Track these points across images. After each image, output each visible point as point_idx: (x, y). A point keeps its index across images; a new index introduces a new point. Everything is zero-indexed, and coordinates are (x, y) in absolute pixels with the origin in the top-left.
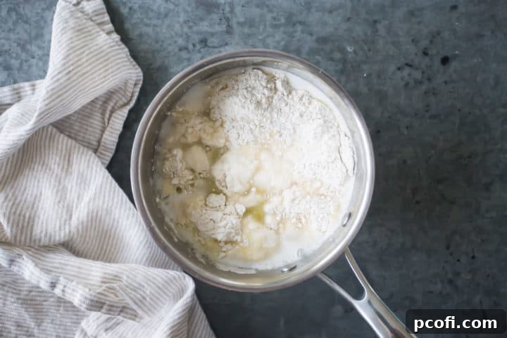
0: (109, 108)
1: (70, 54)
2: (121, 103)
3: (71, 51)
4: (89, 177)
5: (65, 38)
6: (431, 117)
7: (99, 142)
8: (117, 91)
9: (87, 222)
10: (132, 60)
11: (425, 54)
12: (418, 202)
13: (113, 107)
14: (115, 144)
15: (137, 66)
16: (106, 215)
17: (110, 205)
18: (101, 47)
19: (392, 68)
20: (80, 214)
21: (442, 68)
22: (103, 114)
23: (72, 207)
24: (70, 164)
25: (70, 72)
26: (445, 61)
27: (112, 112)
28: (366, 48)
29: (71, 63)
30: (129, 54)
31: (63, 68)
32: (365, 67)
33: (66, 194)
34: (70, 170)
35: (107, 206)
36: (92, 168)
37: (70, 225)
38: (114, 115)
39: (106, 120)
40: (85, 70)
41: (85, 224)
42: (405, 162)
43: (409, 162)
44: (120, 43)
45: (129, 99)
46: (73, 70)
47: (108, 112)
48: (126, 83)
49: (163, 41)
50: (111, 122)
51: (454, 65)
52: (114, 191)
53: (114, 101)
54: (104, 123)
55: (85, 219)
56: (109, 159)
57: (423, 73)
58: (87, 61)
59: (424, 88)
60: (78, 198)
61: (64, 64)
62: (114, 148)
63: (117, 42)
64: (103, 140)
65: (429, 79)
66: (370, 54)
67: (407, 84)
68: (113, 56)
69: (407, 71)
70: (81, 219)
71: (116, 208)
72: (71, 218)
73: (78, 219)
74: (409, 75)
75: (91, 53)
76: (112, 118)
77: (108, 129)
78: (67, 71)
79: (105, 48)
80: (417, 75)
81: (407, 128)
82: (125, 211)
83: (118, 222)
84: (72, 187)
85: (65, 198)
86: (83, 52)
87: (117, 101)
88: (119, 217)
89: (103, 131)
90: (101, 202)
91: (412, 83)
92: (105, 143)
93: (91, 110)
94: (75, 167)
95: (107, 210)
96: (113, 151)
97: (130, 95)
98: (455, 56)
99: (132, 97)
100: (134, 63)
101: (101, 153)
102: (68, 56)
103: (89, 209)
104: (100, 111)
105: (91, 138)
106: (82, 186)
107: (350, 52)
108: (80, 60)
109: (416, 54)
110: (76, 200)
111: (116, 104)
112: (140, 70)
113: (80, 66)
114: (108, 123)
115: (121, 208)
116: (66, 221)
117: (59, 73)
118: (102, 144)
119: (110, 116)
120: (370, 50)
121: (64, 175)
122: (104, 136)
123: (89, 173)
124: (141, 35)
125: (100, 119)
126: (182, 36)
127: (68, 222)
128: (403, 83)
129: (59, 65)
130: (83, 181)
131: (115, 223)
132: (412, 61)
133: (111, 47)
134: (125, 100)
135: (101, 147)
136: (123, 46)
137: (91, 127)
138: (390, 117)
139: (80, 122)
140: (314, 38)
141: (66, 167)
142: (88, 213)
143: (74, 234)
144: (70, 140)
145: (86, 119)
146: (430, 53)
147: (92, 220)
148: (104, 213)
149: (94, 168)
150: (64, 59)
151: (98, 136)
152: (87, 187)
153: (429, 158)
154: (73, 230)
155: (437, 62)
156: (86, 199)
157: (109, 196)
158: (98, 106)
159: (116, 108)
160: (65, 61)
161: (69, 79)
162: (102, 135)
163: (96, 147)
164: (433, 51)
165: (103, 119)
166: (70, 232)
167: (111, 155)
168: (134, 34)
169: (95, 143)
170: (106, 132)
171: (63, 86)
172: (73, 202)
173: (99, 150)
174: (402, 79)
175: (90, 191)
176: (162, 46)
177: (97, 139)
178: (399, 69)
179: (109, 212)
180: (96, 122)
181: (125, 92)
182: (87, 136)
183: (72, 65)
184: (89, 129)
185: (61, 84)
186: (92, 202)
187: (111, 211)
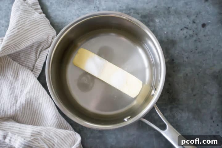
0: (40, 50)
1: (20, 20)
2: (45, 47)
3: (21, 19)
4: (27, 81)
5: (18, 13)
6: (198, 53)
7: (34, 67)
8: (43, 41)
9: (25, 104)
10: (51, 26)
11: (194, 22)
12: (194, 95)
13: (41, 50)
14: (42, 67)
15: (53, 29)
16: (35, 101)
17: (37, 95)
18: (35, 19)
19: (178, 29)
20: (22, 100)
21: (202, 29)
22: (36, 53)
23: (18, 97)
24: (18, 75)
25: (19, 28)
26: (204, 25)
27: (41, 52)
28: (165, 20)
29: (20, 24)
30: (49, 23)
31: (16, 26)
32: (165, 29)
33: (15, 90)
34: (17, 78)
35: (36, 96)
36: (29, 78)
37: (16, 106)
38: (42, 53)
39: (38, 56)
40: (27, 28)
41: (24, 106)
42: (187, 75)
43: (189, 75)
44: (45, 18)
45: (49, 45)
46: (21, 27)
47: (39, 52)
48: (48, 38)
49: (66, 18)
50: (40, 56)
51: (208, 27)
52: (40, 88)
53: (42, 46)
54: (37, 57)
55: (24, 103)
56: (39, 75)
57: (193, 31)
58: (28, 24)
59: (194, 38)
60: (21, 92)
61: (16, 25)
62: (41, 69)
63: (44, 17)
64: (36, 65)
65: (196, 34)
66: (167, 23)
67: (186, 37)
68: (42, 23)
69: (185, 31)
70: (22, 103)
71: (40, 97)
72: (17, 102)
73: (21, 103)
74: (187, 32)
75: (30, 20)
76: (41, 55)
77: (39, 60)
78: (18, 28)
79: (38, 19)
80: (191, 32)
81: (187, 58)
82: (45, 98)
83: (41, 105)
84: (18, 87)
85: (14, 92)
86: (26, 20)
87: (43, 46)
88: (42, 102)
89: (36, 61)
90: (33, 94)
91: (188, 37)
92: (37, 67)
93: (30, 51)
94: (20, 77)
95: (36, 98)
96: (41, 71)
97: (50, 43)
98: (208, 24)
99: (51, 44)
100: (52, 28)
101: (34, 72)
102: (18, 21)
103: (26, 97)
104: (35, 52)
105: (30, 64)
106: (24, 86)
107: (157, 22)
108: (24, 23)
109: (189, 23)
110: (20, 93)
111: (43, 48)
112: (55, 31)
113: (25, 26)
114: (39, 57)
115: (43, 97)
116: (14, 104)
117: (14, 29)
118: (35, 67)
119: (40, 54)
120: (167, 21)
121: (14, 80)
122: (36, 63)
123: (27, 80)
124: (56, 16)
125: (35, 56)
126: (76, 16)
127: (15, 105)
128: (184, 36)
129: (14, 25)
130: (24, 84)
131: (40, 106)
132: (188, 26)
133: (41, 19)
134: (47, 46)
135: (35, 69)
136: (47, 19)
137: (30, 59)
138: (178, 53)
139: (25, 57)
140: (140, 16)
141: (16, 77)
142: (26, 100)
143: (18, 111)
144: (19, 65)
145: (28, 55)
146: (196, 22)
147: (28, 104)
148: (34, 100)
149: (30, 77)
150: (16, 22)
151: (33, 63)
152: (26, 87)
153: (199, 73)
154: (18, 109)
155: (200, 26)
156: (25, 92)
157: (37, 91)
158: (34, 49)
159: (43, 50)
160: (17, 23)
161: (19, 32)
162: (35, 63)
163: (32, 69)
164: (197, 21)
165: (36, 55)
166: (16, 110)
167: (40, 73)
168: (52, 15)
169: (32, 67)
170: (37, 61)
171: (16, 35)
172: (18, 94)
173: (34, 70)
174: (183, 34)
175: (27, 88)
176: (66, 20)
177: (33, 65)
178: (181, 30)
179: (36, 100)
180: (33, 56)
181: (47, 42)
182: (28, 64)
183: (21, 25)
184: (29, 60)
185: (15, 34)
186: (28, 94)
187: (38, 99)
